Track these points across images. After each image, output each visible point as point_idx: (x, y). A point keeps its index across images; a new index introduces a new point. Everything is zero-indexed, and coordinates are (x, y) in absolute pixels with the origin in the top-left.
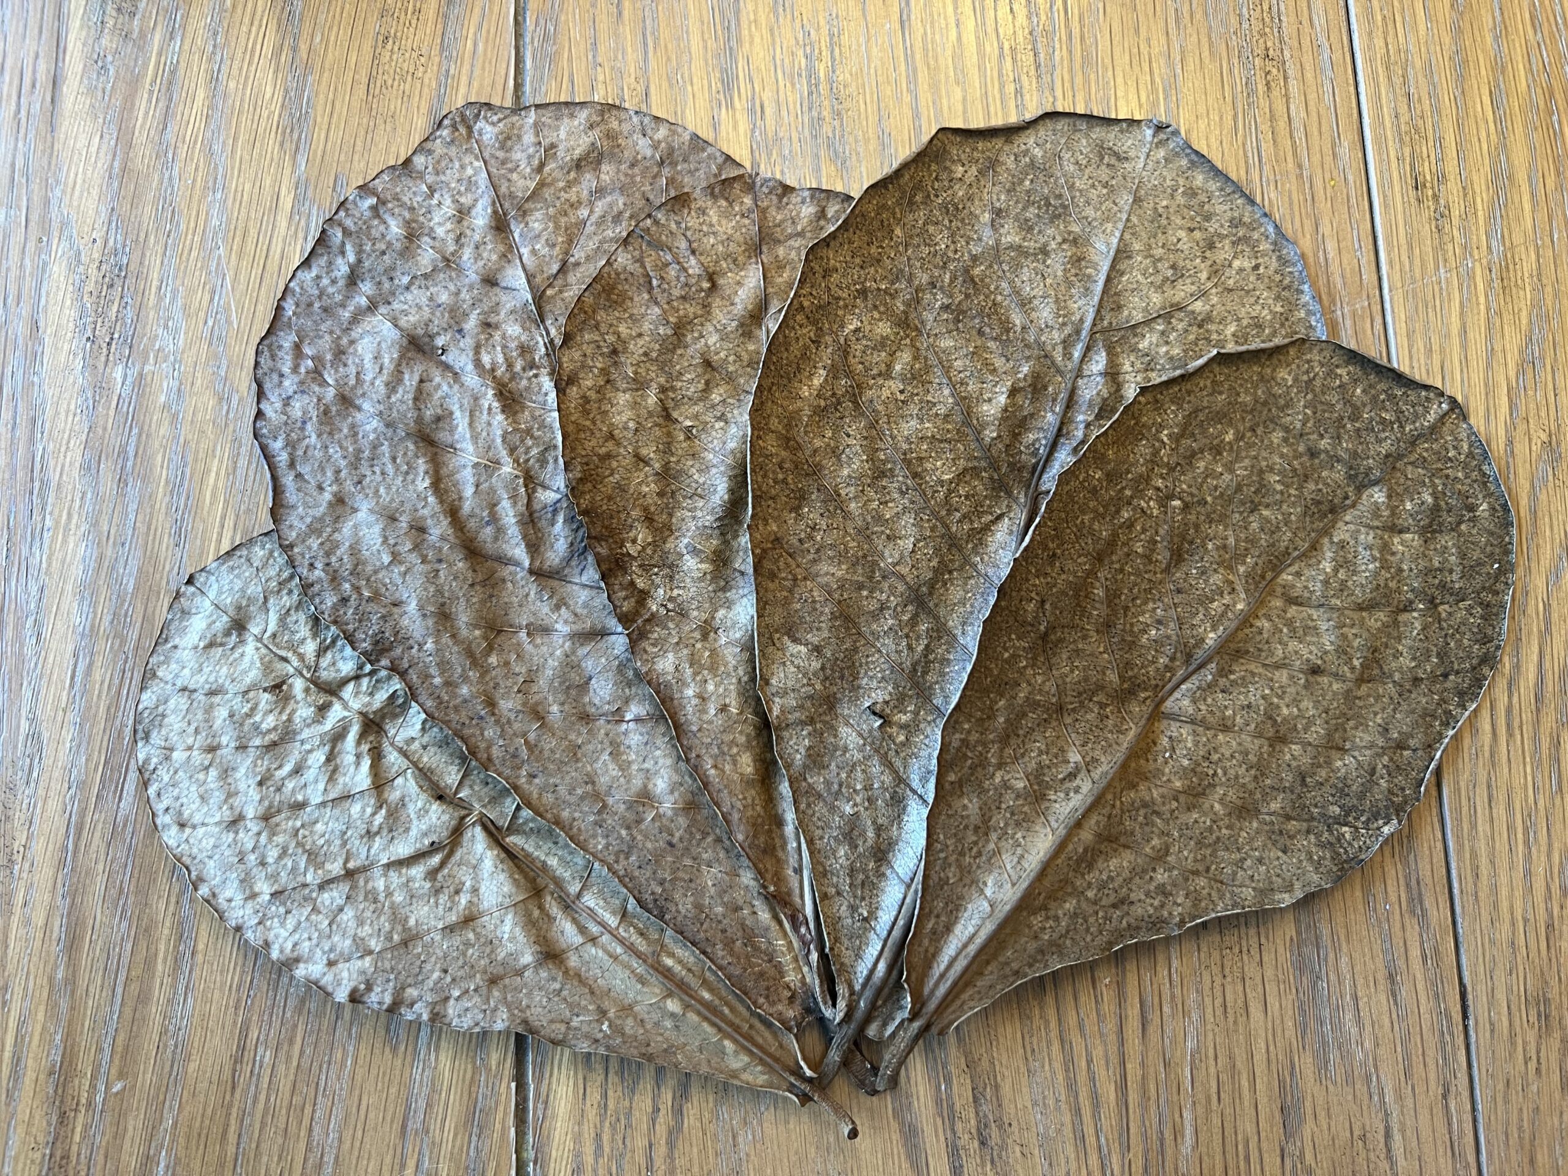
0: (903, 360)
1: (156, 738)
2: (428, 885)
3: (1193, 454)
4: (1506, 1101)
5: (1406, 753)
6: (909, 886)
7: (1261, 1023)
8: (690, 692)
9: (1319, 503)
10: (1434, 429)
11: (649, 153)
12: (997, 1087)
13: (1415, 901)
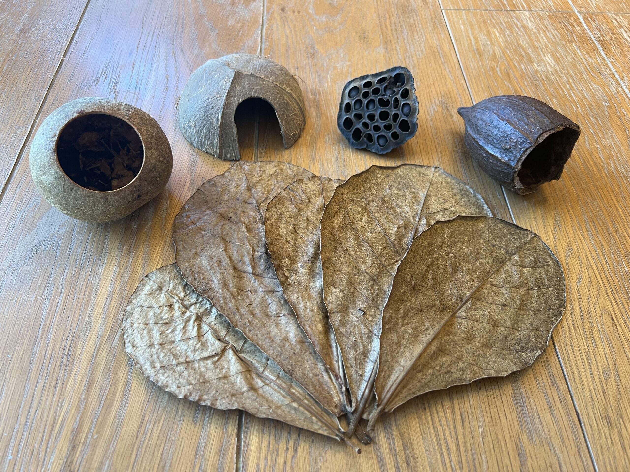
0: (365, 218)
1: (129, 320)
2: (213, 366)
3: (455, 243)
4: (603, 454)
5: (540, 332)
6: (375, 363)
7: (506, 423)
8: (301, 305)
9: (497, 259)
10: (530, 241)
11: (291, 173)
12: (411, 444)
13: (553, 382)
